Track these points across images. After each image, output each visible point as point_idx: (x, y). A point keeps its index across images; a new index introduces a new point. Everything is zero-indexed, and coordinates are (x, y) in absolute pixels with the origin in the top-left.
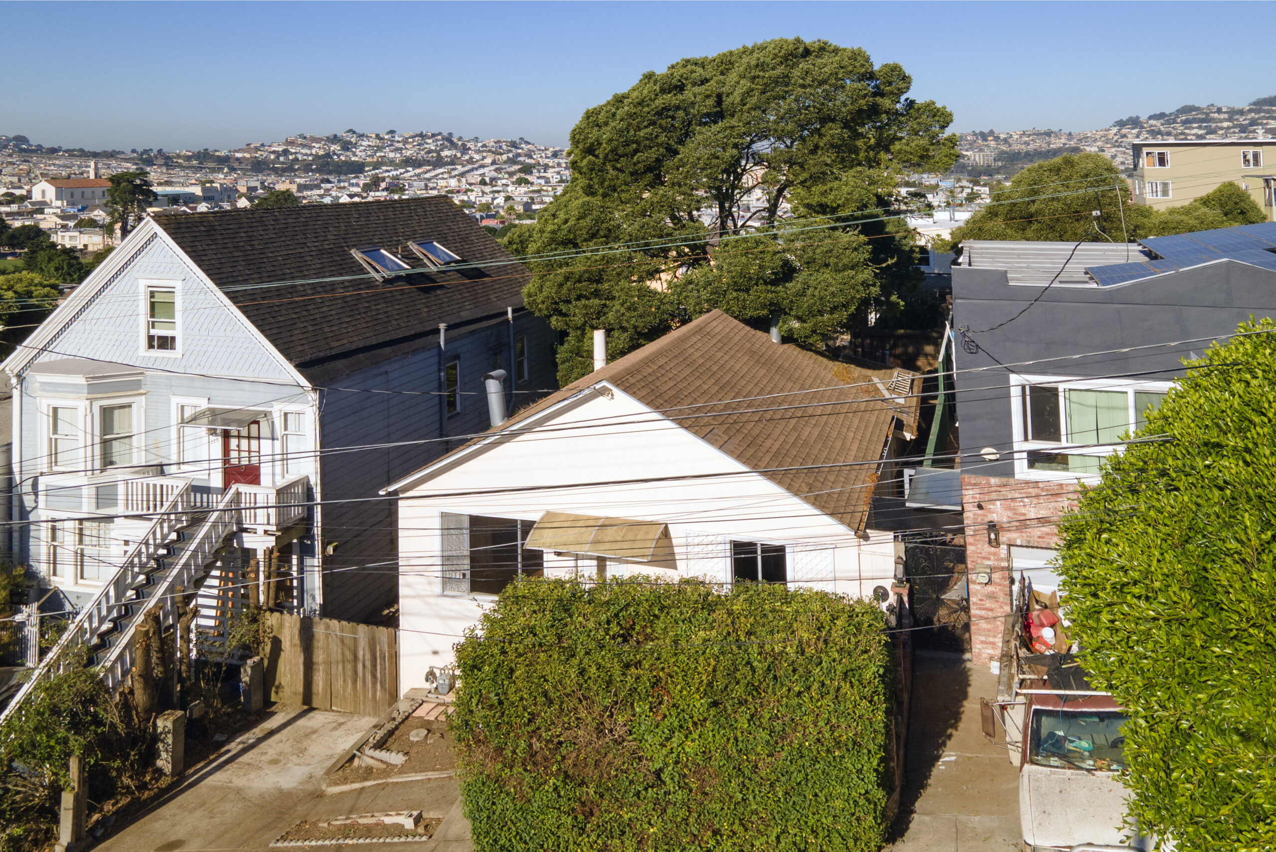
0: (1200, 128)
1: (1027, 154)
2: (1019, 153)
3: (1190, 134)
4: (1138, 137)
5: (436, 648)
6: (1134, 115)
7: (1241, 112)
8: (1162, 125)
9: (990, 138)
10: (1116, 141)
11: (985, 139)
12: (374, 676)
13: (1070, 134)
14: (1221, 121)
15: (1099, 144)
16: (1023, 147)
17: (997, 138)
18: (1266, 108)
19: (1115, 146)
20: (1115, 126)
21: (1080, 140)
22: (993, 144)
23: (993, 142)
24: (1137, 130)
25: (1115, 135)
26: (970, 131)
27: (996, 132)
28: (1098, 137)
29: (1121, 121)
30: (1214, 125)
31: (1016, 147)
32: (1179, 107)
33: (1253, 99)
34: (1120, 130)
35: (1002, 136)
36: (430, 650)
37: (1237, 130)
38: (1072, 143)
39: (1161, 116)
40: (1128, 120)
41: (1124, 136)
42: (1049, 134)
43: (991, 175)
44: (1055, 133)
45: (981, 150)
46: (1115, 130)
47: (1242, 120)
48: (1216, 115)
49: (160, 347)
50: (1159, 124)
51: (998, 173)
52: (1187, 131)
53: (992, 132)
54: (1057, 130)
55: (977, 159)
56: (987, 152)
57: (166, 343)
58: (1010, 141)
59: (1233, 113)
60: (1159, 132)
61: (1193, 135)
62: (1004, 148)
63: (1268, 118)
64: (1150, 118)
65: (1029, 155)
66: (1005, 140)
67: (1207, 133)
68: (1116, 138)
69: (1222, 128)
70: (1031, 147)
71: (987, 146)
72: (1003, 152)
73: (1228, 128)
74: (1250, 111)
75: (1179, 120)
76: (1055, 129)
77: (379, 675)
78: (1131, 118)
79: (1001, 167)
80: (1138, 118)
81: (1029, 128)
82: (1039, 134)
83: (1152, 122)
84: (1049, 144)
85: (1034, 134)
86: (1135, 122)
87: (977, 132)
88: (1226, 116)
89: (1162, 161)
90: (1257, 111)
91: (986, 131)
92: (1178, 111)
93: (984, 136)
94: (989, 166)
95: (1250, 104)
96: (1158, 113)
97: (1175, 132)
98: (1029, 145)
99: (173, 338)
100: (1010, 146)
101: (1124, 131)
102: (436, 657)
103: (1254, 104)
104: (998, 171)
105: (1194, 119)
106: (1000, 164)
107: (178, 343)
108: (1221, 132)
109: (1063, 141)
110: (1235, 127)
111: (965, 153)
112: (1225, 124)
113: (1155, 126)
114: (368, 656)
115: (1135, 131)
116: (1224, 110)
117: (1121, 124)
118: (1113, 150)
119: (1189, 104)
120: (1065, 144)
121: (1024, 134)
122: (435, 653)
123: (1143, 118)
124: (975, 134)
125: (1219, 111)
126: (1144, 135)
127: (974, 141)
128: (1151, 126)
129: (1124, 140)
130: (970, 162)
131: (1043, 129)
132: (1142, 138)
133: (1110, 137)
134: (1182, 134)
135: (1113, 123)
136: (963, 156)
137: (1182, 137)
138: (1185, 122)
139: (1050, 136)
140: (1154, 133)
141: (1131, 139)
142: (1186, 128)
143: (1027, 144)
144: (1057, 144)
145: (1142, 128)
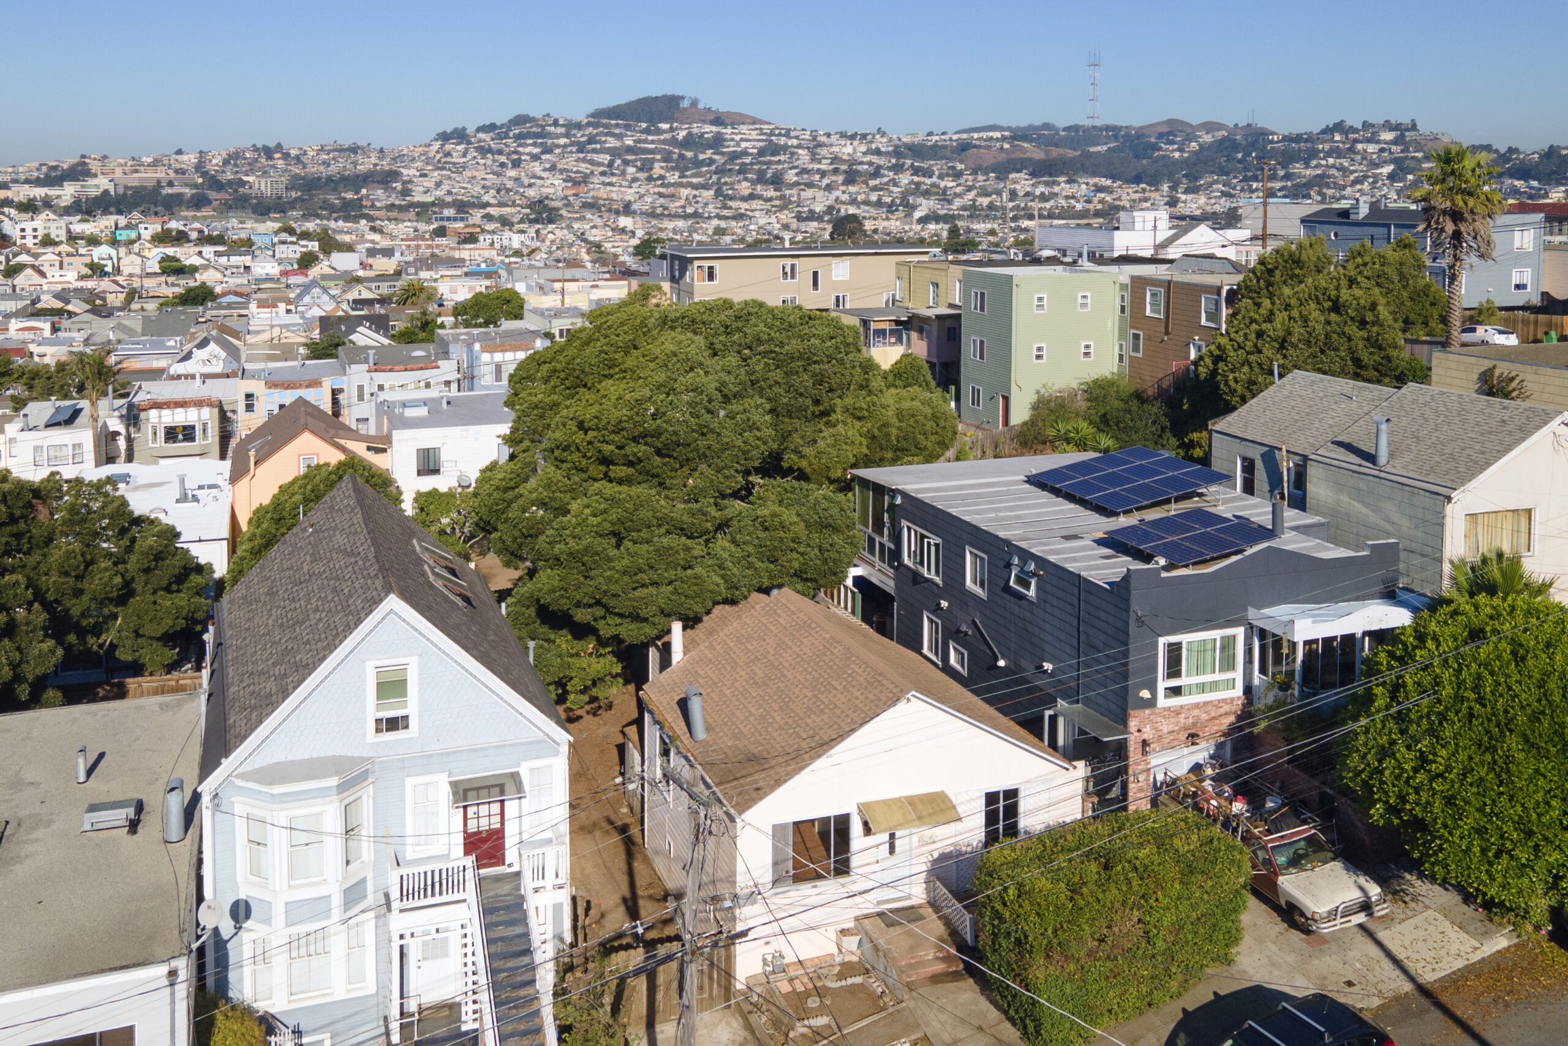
0: (535, 145)
1: (330, 179)
2: (319, 178)
4: (464, 155)
6: (460, 126)
7: (579, 126)
8: (493, 139)
9: (277, 156)
10: (439, 161)
11: (270, 157)
13: (381, 150)
14: (558, 136)
15: (418, 164)
16: (322, 168)
17: (286, 156)
18: (604, 121)
19: (437, 168)
20: (437, 140)
21: (394, 159)
22: (280, 164)
23: (281, 162)
24: (463, 146)
25: (438, 152)
26: (249, 146)
27: (285, 146)
28: (416, 155)
29: (444, 133)
30: (550, 142)
31: (312, 169)
32: (511, 117)
33: (591, 110)
34: (443, 145)
35: (293, 152)
37: (574, 149)
38: (385, 165)
39: (490, 128)
40: (452, 133)
41: (448, 154)
42: (354, 149)
43: (283, 211)
44: (362, 148)
45: (266, 174)
46: (436, 146)
47: (580, 136)
48: (552, 129)
50: (488, 139)
51: (293, 208)
52: (520, 149)
54: (365, 144)
55: (263, 188)
56: (275, 176)
58: (304, 159)
59: (572, 126)
60: (489, 150)
62: (296, 170)
63: (606, 135)
64: (480, 129)
66: (298, 158)
67: (543, 153)
68: (438, 156)
69: (558, 146)
70: (333, 169)
71: (274, 167)
72: (296, 177)
73: (565, 146)
74: (589, 124)
75: (511, 134)
76: (362, 143)
78: (456, 129)
79: (296, 199)
80: (464, 129)
81: (328, 141)
82: (341, 150)
83: (481, 136)
84: (355, 164)
85: (336, 150)
86: (460, 135)
87: (259, 145)
88: (562, 130)
90: (595, 125)
91: (271, 144)
92: (511, 121)
93: (268, 152)
94: (280, 198)
95: (588, 116)
96: (487, 123)
97: (507, 150)
98: (329, 165)
100: (304, 167)
103: (592, 115)
104: (293, 204)
105: (528, 132)
106: (294, 194)
108: (557, 151)
109: (373, 160)
110: (572, 144)
111: (245, 178)
112: (563, 141)
113: (485, 141)
115: (461, 148)
116: (561, 122)
117: (444, 137)
118: (436, 173)
119: (522, 112)
120: (375, 165)
121: (322, 149)
123: (470, 130)
124: (255, 149)
125: (556, 123)
126: (472, 153)
127: (256, 160)
128: (480, 141)
129: (448, 159)
130: (253, 192)
131: (347, 144)
132: (469, 157)
133: (431, 155)
134: (515, 152)
135: (433, 135)
136: (243, 183)
137: (515, 157)
138: (518, 137)
139: (355, 153)
140: (484, 151)
141: (456, 158)
142: (520, 145)
143: (326, 164)
144: (365, 164)
145: (469, 143)
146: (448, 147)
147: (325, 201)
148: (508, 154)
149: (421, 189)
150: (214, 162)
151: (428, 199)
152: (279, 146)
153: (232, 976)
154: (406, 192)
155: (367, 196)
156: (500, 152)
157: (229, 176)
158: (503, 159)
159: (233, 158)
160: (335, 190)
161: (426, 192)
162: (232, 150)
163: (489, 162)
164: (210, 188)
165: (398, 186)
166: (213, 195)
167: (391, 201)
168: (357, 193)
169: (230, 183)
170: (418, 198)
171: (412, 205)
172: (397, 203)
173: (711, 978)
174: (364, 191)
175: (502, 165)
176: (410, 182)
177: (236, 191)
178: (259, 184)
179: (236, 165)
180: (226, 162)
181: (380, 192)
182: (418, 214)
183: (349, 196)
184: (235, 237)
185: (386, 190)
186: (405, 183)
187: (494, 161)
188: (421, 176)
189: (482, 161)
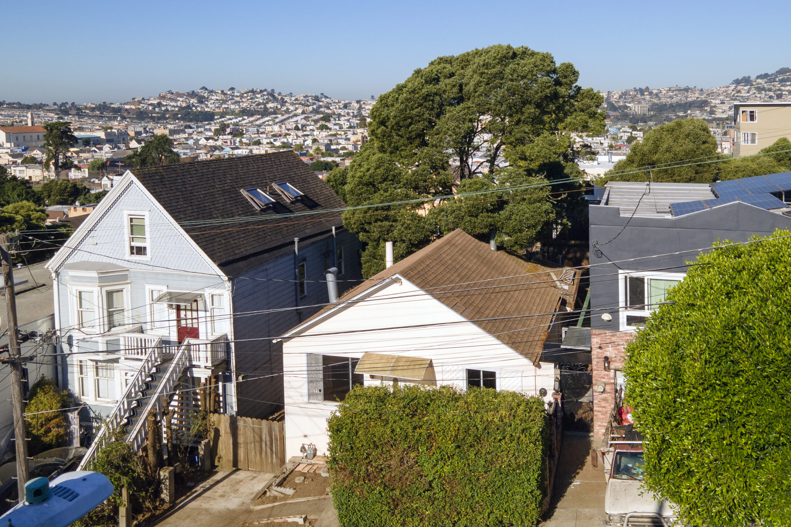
1: (671, 105)
2: (666, 105)
3: (785, 91)
4: (748, 92)
5: (306, 434)
6: (747, 76)
8: (766, 83)
9: (646, 93)
10: (733, 96)
11: (642, 94)
12: (271, 450)
13: (702, 90)
15: (721, 97)
16: (669, 100)
17: (651, 93)
19: (732, 99)
20: (733, 84)
21: (708, 94)
22: (648, 98)
23: (648, 97)
24: (748, 87)
25: (733, 90)
26: (632, 88)
27: (651, 88)
28: (721, 92)
29: (737, 80)
31: (664, 100)
32: (778, 69)
34: (736, 87)
35: (655, 92)
36: (302, 434)
38: (703, 97)
39: (765, 76)
40: (742, 79)
41: (739, 92)
42: (687, 90)
43: (645, 122)
44: (691, 89)
45: (639, 103)
46: (733, 87)
49: (137, 254)
50: (763, 83)
51: (651, 120)
52: (782, 88)
53: (647, 88)
54: (693, 87)
55: (636, 110)
56: (644, 104)
57: (141, 251)
58: (660, 95)
60: (764, 89)
61: (787, 91)
62: (656, 101)
64: (758, 77)
65: (673, 106)
66: (657, 95)
68: (733, 93)
70: (675, 100)
71: (644, 99)
72: (654, 104)
75: (777, 79)
76: (691, 86)
77: (274, 449)
78: (744, 77)
79: (653, 116)
80: (749, 77)
81: (673, 85)
82: (680, 90)
83: (759, 81)
84: (687, 97)
85: (677, 90)
86: (747, 81)
87: (637, 88)
89: (752, 118)
91: (643, 87)
92: (777, 72)
93: (642, 92)
94: (644, 115)
96: (763, 73)
97: (774, 88)
98: (673, 98)
99: (145, 248)
100: (660, 99)
101: (739, 88)
102: (306, 439)
104: (651, 118)
105: (788, 78)
106: (652, 113)
107: (148, 251)
109: (697, 95)
111: (628, 105)
113: (761, 84)
114: (268, 439)
117: (737, 82)
118: (731, 102)
119: (785, 66)
120: (698, 98)
121: (670, 90)
122: (305, 436)
123: (753, 78)
124: (635, 90)
126: (753, 91)
127: (635, 96)
128: (758, 84)
129: (739, 94)
130: (632, 112)
131: (683, 86)
132: (751, 93)
133: (729, 92)
134: (779, 90)
135: (731, 81)
136: (627, 107)
137: (779, 92)
138: (781, 81)
139: (688, 92)
140: (760, 89)
141: (744, 94)
142: (782, 86)
143: (671, 97)
144: (692, 97)
145: (752, 85)
147: (667, 117)
148: (775, 91)
149: (721, 111)
150: (615, 97)
151: (724, 116)
154: (712, 112)
155: (691, 115)
156: (770, 90)
157: (621, 104)
158: (771, 94)
159: (624, 95)
160: (674, 111)
161: (723, 112)
162: (624, 91)
163: (763, 96)
164: (611, 110)
165: (708, 109)
166: (611, 113)
167: (704, 117)
168: (685, 113)
169: (620, 107)
170: (718, 116)
171: (715, 119)
172: (707, 118)
174: (689, 112)
175: (771, 97)
176: (715, 107)
177: (623, 111)
178: (635, 108)
179: (625, 98)
180: (620, 97)
181: (698, 112)
182: (718, 124)
183: (681, 114)
185: (701, 111)
186: (711, 107)
187: (766, 95)
188: (721, 103)
189: (759, 95)
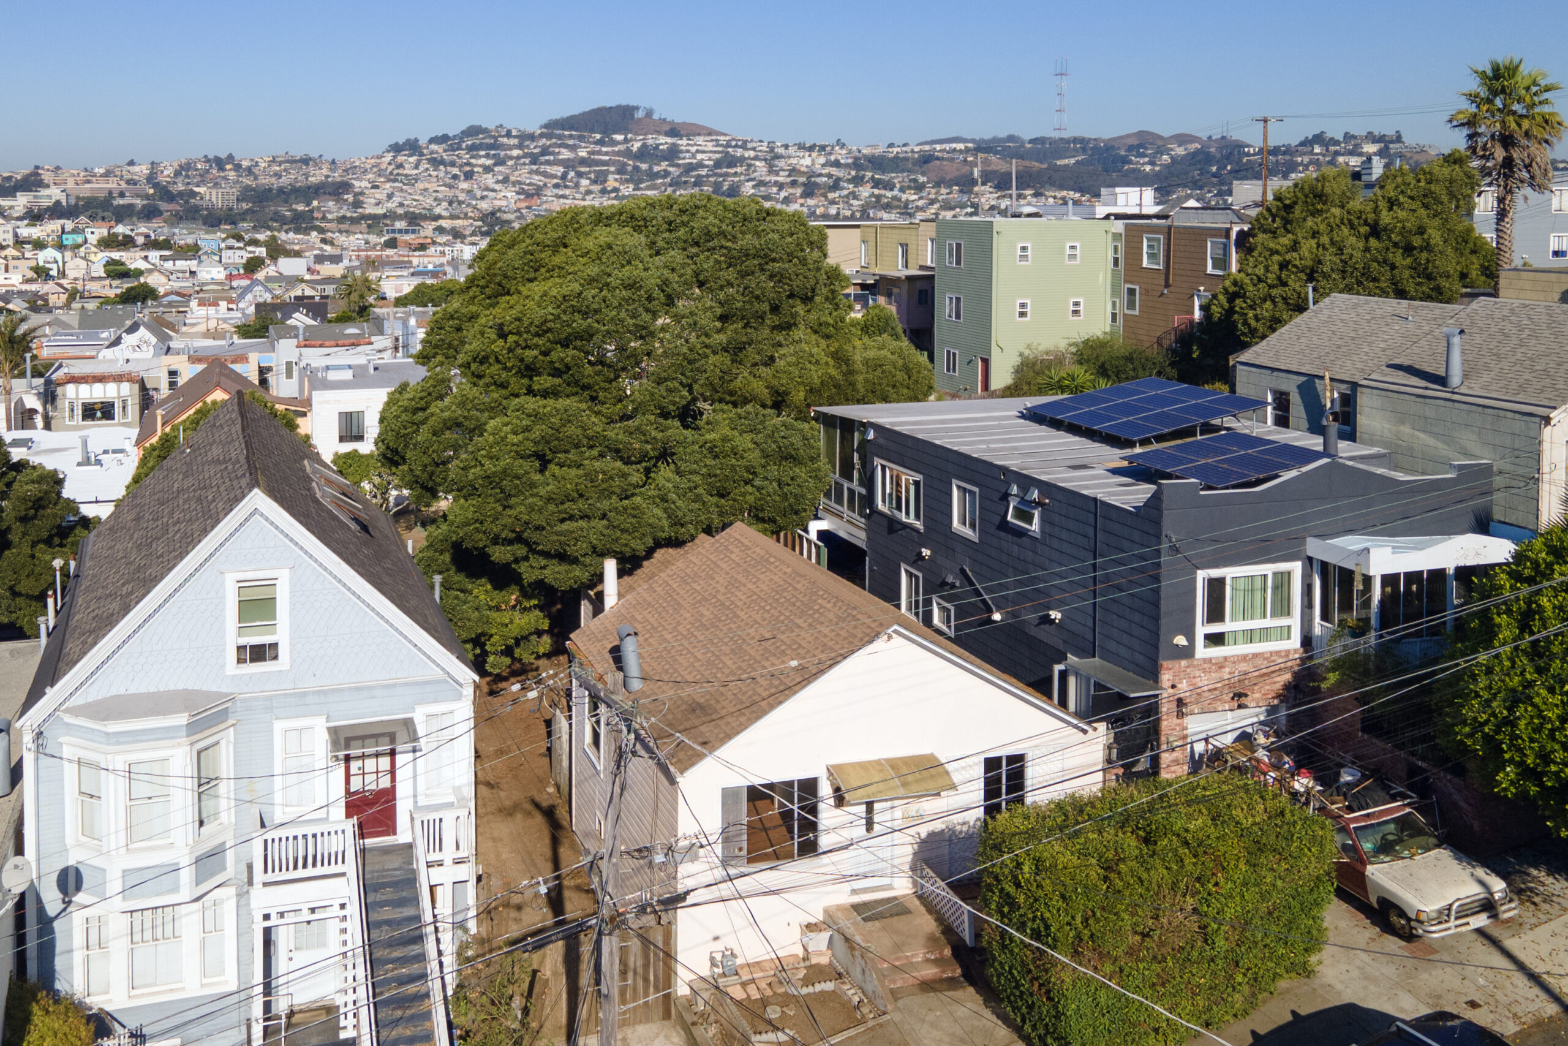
0: (487, 156)
1: (281, 190)
2: (270, 190)
3: (477, 165)
4: (416, 167)
6: (413, 138)
7: (532, 137)
8: (445, 151)
9: (228, 167)
10: (391, 173)
11: (221, 168)
13: (333, 162)
14: (511, 148)
15: (370, 176)
16: (273, 180)
17: (238, 167)
18: (558, 132)
19: (389, 180)
20: (389, 151)
21: (346, 171)
22: (232, 175)
23: (232, 173)
24: (415, 158)
25: (390, 164)
26: (200, 156)
27: (237, 157)
28: (368, 166)
29: (397, 144)
30: (502, 153)
31: (264, 181)
32: (464, 128)
33: (545, 120)
34: (395, 157)
35: (245, 164)
37: (527, 161)
38: (337, 176)
39: (443, 139)
40: (404, 144)
41: (400, 166)
42: (306, 161)
43: (233, 223)
44: (314, 160)
45: (216, 185)
46: (389, 157)
47: (534, 148)
48: (505, 140)
50: (441, 151)
51: (244, 220)
52: (473, 161)
54: (317, 156)
55: (214, 199)
56: (225, 187)
58: (255, 170)
59: (525, 137)
60: (442, 162)
61: (480, 166)
62: (248, 181)
63: (560, 146)
64: (432, 141)
65: (284, 193)
66: (249, 170)
67: (495, 165)
68: (391, 168)
69: (511, 158)
70: (285, 181)
71: (225, 178)
72: (248, 188)
73: (518, 158)
74: (542, 135)
75: (464, 145)
76: (314, 154)
78: (408, 140)
79: (247, 210)
80: (416, 140)
81: (280, 152)
82: (293, 162)
83: (434, 147)
84: (307, 176)
85: (287, 161)
86: (412, 147)
87: (211, 157)
88: (515, 141)
90: (549, 136)
91: (223, 156)
92: (463, 132)
93: (220, 163)
94: (231, 209)
95: (541, 127)
96: (440, 134)
97: (459, 161)
98: (280, 177)
100: (256, 178)
103: (546, 126)
104: (243, 216)
105: (481, 144)
106: (245, 206)
108: (510, 163)
109: (325, 172)
110: (525, 156)
111: (197, 189)
112: (516, 152)
113: (437, 152)
115: (413, 159)
116: (514, 133)
117: (397, 148)
118: (388, 185)
119: (476, 123)
120: (327, 177)
121: (274, 161)
123: (423, 142)
124: (207, 160)
125: (509, 134)
126: (424, 165)
127: (207, 171)
128: (432, 153)
129: (400, 171)
130: (204, 204)
131: (298, 154)
132: (421, 169)
133: (383, 166)
134: (468, 164)
135: (386, 146)
136: (194, 194)
137: (468, 168)
138: (471, 148)
139: (307, 164)
140: (436, 162)
141: (408, 170)
142: (472, 157)
143: (278, 175)
144: (317, 176)
145: (422, 154)
146: (400, 159)
147: (276, 213)
148: (461, 166)
149: (373, 201)
150: (166, 173)
151: (380, 211)
152: (230, 157)
153: (59, 963)
154: (357, 204)
155: (319, 208)
156: (453, 164)
157: (181, 187)
158: (455, 171)
159: (185, 169)
160: (286, 202)
161: (377, 204)
162: (184, 161)
163: (442, 174)
164: (161, 199)
165: (350, 197)
166: (163, 206)
167: (342, 212)
168: (308, 205)
169: (181, 194)
170: (370, 210)
171: (363, 217)
172: (349, 215)
173: (646, 980)
174: (315, 203)
175: (455, 177)
176: (362, 193)
177: (187, 202)
178: (211, 196)
179: (187, 176)
180: (177, 174)
181: (331, 204)
182: (369, 226)
183: (301, 207)
184: (182, 242)
185: (337, 201)
186: (356, 195)
187: (446, 173)
188: (374, 187)
189: (434, 173)
